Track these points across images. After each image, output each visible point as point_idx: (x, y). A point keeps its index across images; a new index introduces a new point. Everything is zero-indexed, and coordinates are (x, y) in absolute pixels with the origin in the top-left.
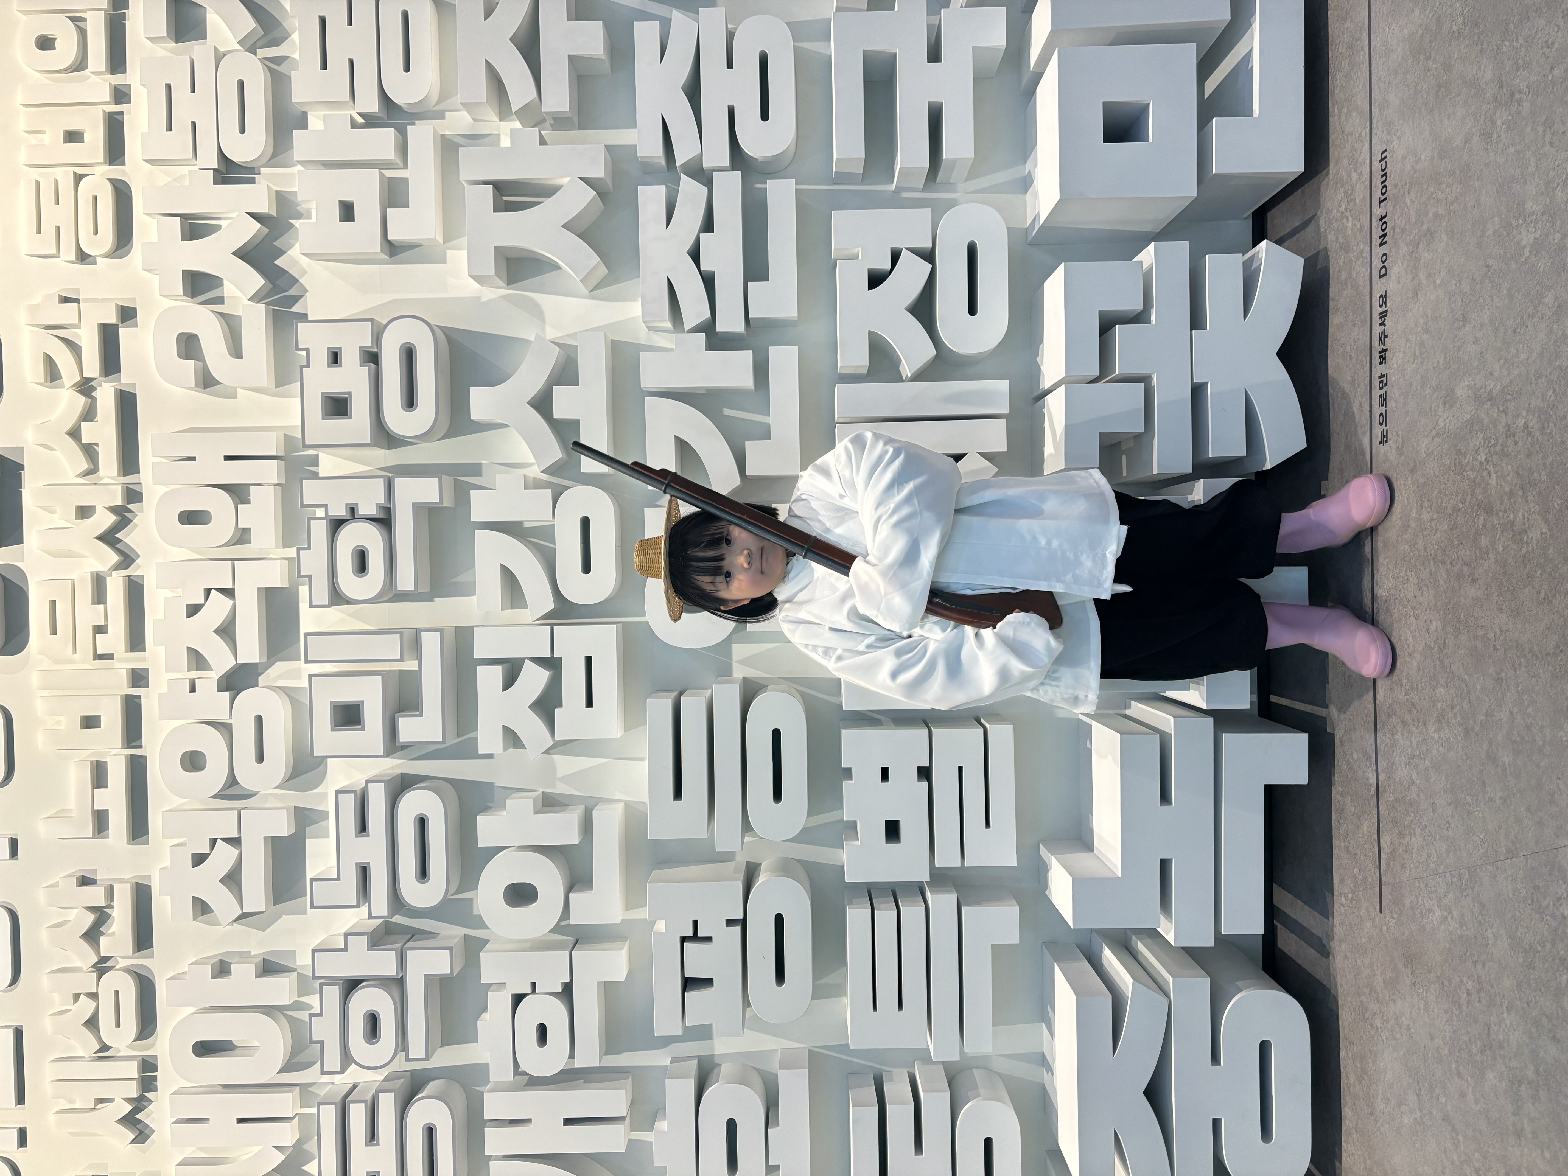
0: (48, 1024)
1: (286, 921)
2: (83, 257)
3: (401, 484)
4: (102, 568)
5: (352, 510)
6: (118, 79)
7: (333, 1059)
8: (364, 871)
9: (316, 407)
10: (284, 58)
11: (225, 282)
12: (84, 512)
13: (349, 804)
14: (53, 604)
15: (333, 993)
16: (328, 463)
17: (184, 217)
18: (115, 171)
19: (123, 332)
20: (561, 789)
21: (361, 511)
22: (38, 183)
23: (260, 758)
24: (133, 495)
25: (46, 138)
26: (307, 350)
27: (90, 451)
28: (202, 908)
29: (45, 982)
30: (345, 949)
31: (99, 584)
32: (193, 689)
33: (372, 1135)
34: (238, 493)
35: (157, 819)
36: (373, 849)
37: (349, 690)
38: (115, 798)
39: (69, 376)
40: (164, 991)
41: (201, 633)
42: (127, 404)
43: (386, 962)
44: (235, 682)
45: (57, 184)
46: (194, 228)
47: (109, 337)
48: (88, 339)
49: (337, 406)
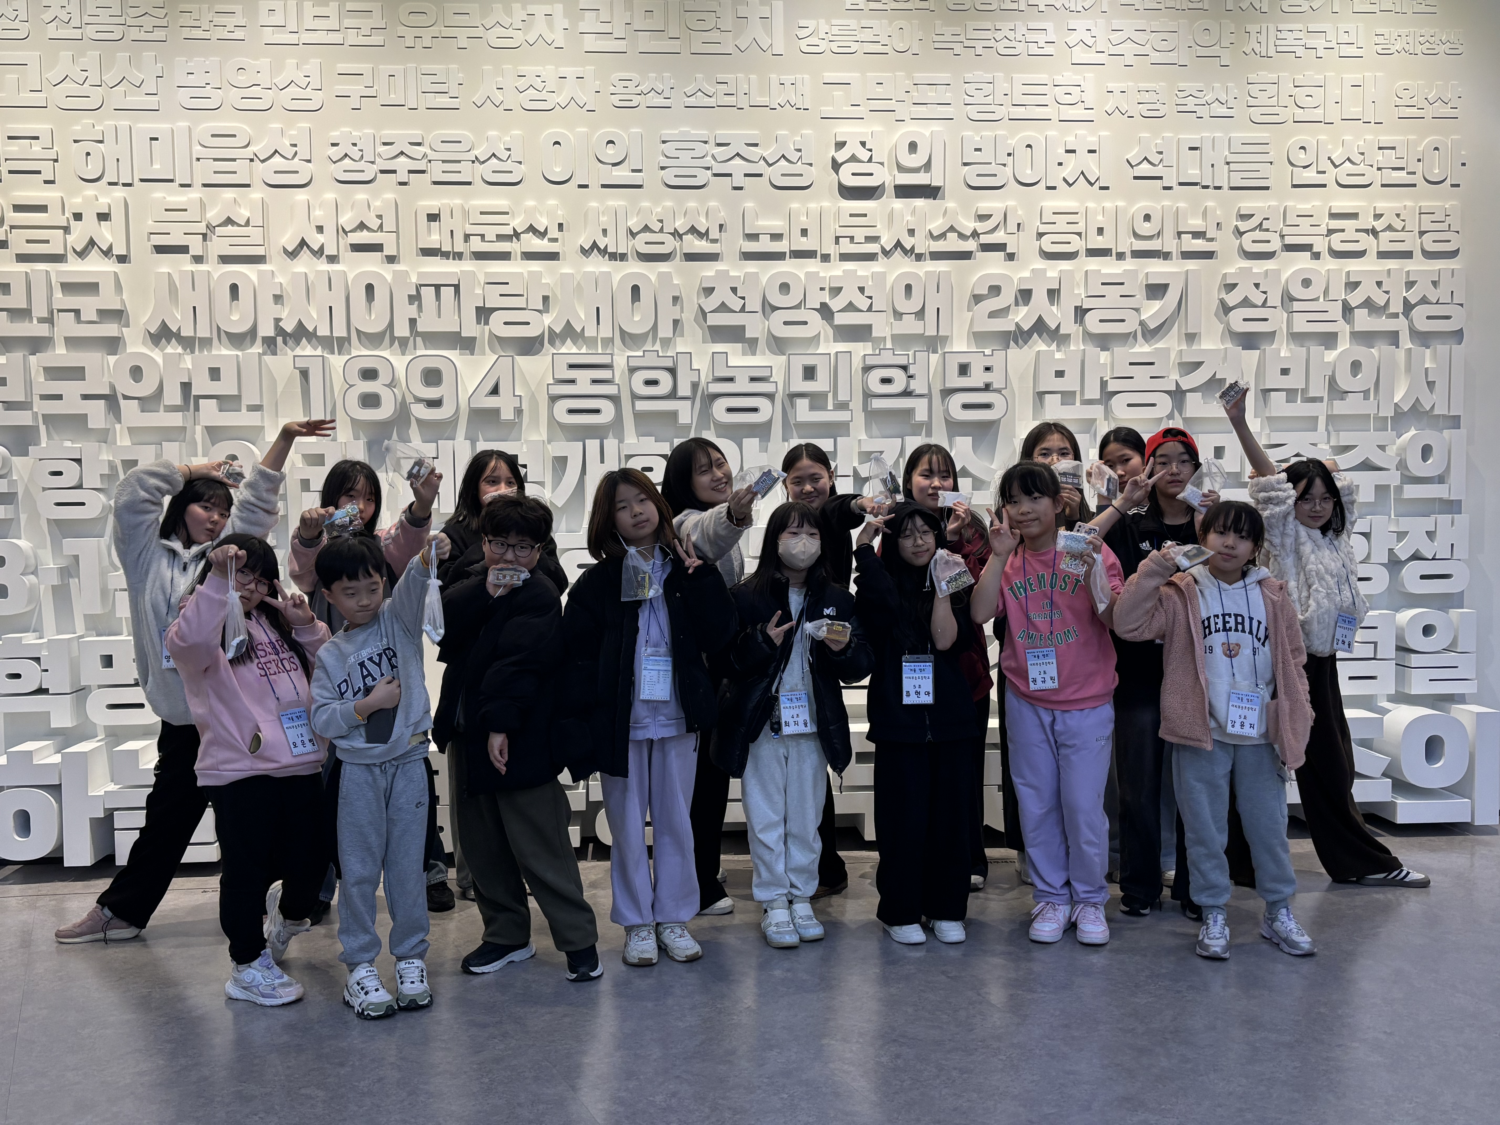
0: (646, 204)
1: (700, 331)
2: (1040, 235)
3: (925, 401)
4: (883, 241)
5: (912, 376)
6: (1128, 254)
7: (630, 362)
8: (731, 380)
9: (964, 360)
10: (1136, 340)
11: (1026, 309)
12: (911, 232)
13: (764, 372)
14: (865, 215)
15: (669, 364)
16: (934, 358)
17: (1059, 290)
18: (1082, 252)
19: (1002, 254)
21: (912, 382)
22: (1077, 213)
23: (786, 323)
24: (919, 257)
25: (1100, 218)
26: (992, 355)
27: (943, 236)
28: (709, 291)
29: (669, 204)
30: (691, 369)
31: (875, 239)
32: (821, 289)
33: (595, 381)
34: (920, 314)
35: (752, 267)
36: (742, 385)
37: (822, 374)
38: (765, 245)
39: (981, 227)
40: (663, 267)
41: (850, 294)
42: (966, 255)
43: (684, 390)
44: (825, 311)
45: (1077, 223)
46: (1053, 294)
47: (1000, 247)
48: (999, 237)
49: (964, 369)
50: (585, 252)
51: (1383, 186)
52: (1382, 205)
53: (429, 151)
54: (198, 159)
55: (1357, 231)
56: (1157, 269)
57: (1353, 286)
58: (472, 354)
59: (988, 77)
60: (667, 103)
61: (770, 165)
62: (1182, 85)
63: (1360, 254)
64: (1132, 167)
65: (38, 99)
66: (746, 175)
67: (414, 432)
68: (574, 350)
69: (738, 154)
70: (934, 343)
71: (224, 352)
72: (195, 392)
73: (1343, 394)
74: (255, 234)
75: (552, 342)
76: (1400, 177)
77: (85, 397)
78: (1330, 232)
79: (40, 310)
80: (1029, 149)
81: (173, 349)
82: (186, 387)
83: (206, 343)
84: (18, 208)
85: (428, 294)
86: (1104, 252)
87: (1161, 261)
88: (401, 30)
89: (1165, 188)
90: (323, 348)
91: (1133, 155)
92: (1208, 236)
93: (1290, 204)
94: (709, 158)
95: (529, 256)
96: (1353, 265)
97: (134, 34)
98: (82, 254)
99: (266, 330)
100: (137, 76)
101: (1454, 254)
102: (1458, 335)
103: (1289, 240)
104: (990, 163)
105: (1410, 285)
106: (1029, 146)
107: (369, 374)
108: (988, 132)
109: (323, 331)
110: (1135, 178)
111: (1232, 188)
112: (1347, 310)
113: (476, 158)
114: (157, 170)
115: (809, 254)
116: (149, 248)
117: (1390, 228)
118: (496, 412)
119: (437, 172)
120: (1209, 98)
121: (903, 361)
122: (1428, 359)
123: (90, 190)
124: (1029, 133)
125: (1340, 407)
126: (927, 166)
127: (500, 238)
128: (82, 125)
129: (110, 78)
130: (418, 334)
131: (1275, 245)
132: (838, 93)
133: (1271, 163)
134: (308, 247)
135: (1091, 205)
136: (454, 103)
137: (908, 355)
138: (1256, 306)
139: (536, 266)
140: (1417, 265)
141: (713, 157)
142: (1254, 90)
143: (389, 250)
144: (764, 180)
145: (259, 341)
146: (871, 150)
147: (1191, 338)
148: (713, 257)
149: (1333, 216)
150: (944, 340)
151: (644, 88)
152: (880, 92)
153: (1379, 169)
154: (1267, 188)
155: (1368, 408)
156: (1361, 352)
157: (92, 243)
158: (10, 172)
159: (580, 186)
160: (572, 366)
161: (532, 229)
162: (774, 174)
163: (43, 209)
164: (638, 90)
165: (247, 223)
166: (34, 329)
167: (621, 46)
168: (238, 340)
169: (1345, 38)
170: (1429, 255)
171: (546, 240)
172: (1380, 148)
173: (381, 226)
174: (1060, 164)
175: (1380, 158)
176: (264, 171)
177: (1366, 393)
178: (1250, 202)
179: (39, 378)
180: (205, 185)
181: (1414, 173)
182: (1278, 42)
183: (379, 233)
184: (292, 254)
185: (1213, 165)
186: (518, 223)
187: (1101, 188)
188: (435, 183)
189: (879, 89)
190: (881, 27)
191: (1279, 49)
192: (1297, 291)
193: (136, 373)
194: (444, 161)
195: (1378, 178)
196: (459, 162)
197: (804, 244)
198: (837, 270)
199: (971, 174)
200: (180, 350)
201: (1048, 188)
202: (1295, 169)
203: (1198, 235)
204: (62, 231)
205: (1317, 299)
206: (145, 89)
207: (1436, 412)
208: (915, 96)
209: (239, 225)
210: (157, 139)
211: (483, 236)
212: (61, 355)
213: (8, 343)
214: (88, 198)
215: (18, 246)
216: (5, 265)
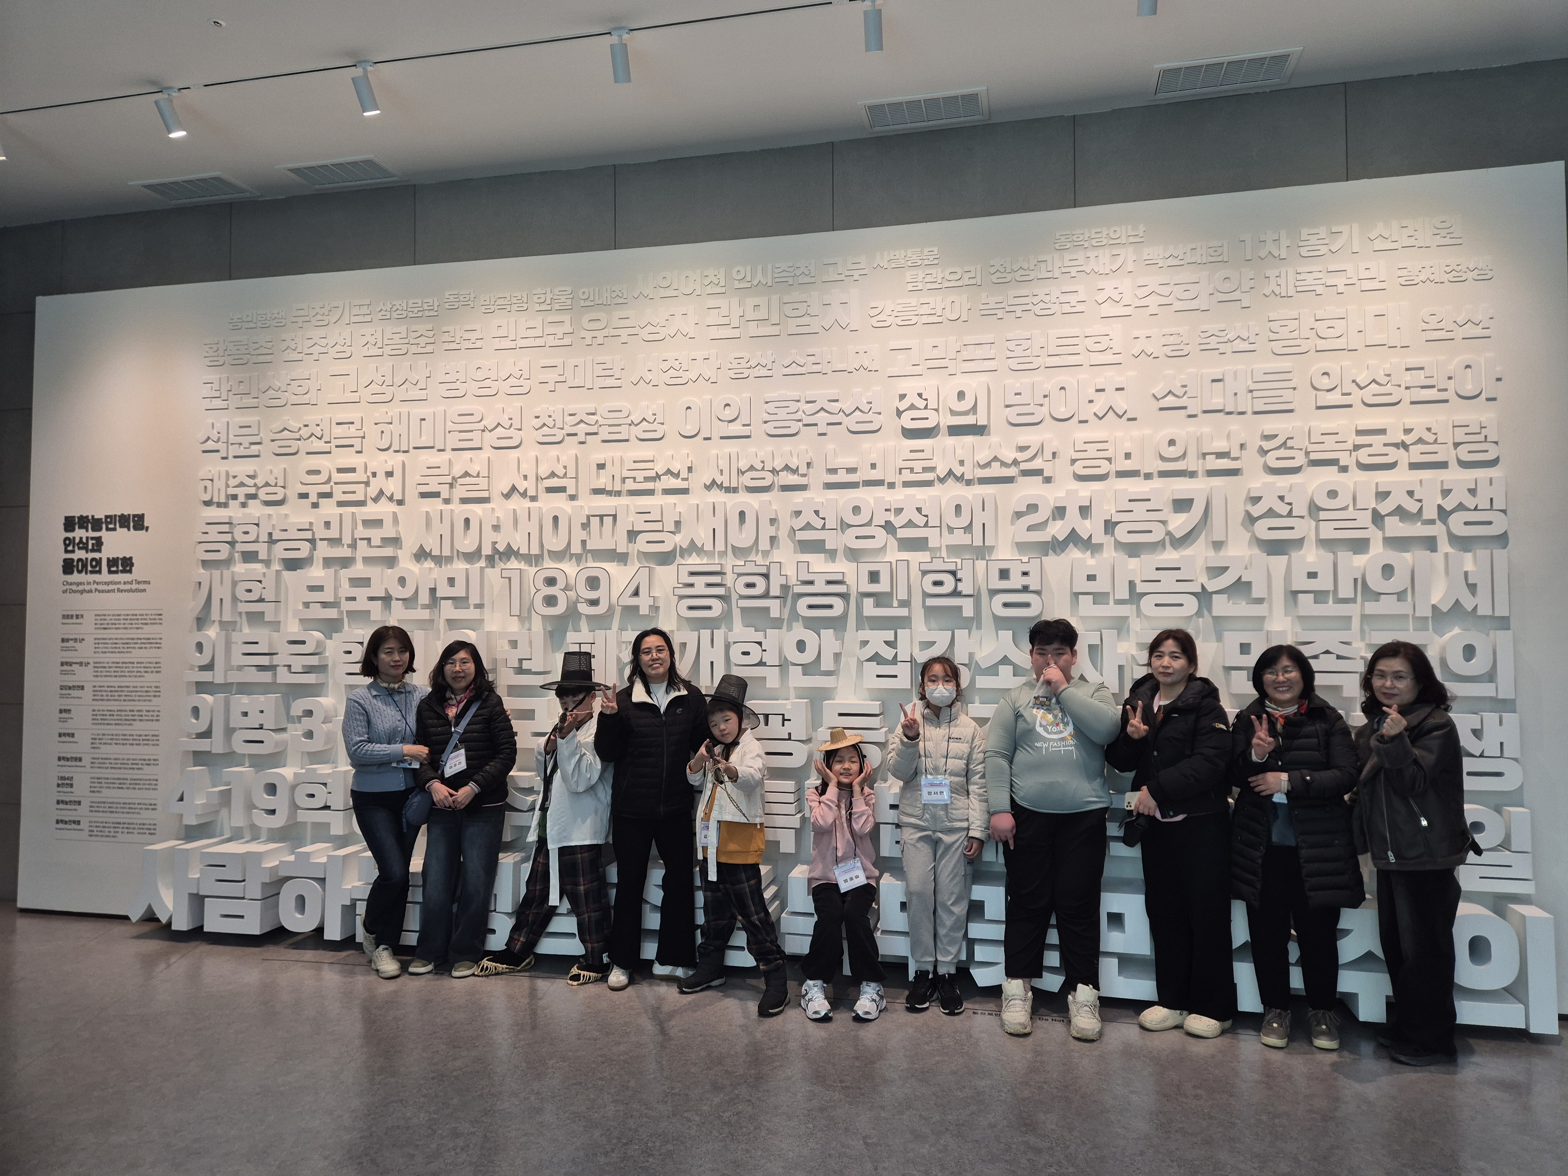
0: (753, 450)
1: (791, 545)
2: (1074, 461)
3: (971, 600)
4: (938, 471)
5: (960, 580)
6: (1156, 475)
7: (737, 570)
8: (811, 583)
9: (1004, 566)
10: (1164, 548)
11: (1062, 521)
13: (839, 577)
14: (923, 451)
15: (764, 570)
16: (981, 565)
17: (1090, 507)
18: (1113, 474)
19: (1040, 478)
20: (843, 659)
21: (959, 584)
22: (1107, 442)
23: (858, 538)
24: (969, 483)
25: (1128, 444)
26: (1029, 562)
27: (988, 465)
28: (798, 513)
29: (769, 449)
30: (781, 575)
31: (930, 469)
32: (886, 510)
33: (709, 585)
34: (968, 529)
35: (833, 494)
36: (820, 586)
37: (885, 577)
38: (842, 477)
39: (1021, 456)
40: (765, 497)
41: (910, 514)
42: (1009, 480)
43: (775, 591)
44: (889, 527)
45: (1107, 450)
46: (1085, 511)
47: (1038, 472)
48: (1037, 464)
49: (1004, 574)
50: (708, 488)
51: (1412, 403)
52: (1409, 422)
53: (600, 419)
54: (449, 432)
55: (1385, 445)
56: (1182, 487)
57: (1383, 495)
58: (626, 565)
59: (1027, 335)
60: (769, 373)
61: (847, 416)
62: (1204, 327)
63: (1392, 466)
64: (1158, 400)
65: (355, 397)
66: (828, 424)
67: (584, 624)
68: (698, 561)
69: (822, 409)
70: (982, 552)
71: (459, 566)
72: (438, 595)
73: (1377, 596)
74: (483, 483)
75: (682, 556)
76: (1431, 394)
77: (371, 599)
78: (1357, 447)
79: (347, 540)
80: (1063, 391)
81: (429, 564)
82: (433, 591)
83: (449, 560)
84: (340, 470)
85: (595, 521)
86: (1134, 474)
87: (1187, 479)
88: (583, 334)
89: (1190, 416)
90: (525, 563)
91: (1159, 389)
92: (1232, 456)
93: (1313, 424)
94: (800, 413)
95: (667, 492)
96: (1383, 478)
97: (414, 349)
98: (376, 500)
99: (487, 550)
100: (414, 377)
101: (1494, 463)
102: (1502, 539)
103: (1313, 456)
104: (1030, 404)
105: (1446, 493)
106: (1062, 388)
107: (551, 581)
108: (1026, 379)
109: (524, 551)
110: (1161, 409)
111: (1256, 413)
112: (1377, 518)
113: (632, 421)
114: (424, 441)
115: (879, 483)
116: (417, 494)
117: (1420, 441)
118: (637, 608)
119: (604, 434)
120: (1231, 336)
121: (952, 567)
122: (1468, 562)
123: (383, 456)
124: (1063, 377)
125: (1371, 608)
126: (974, 409)
127: (647, 479)
128: (380, 413)
129: (398, 380)
130: (590, 551)
131: (1300, 460)
132: (901, 356)
133: (1294, 389)
134: (517, 490)
135: (1119, 434)
136: (618, 383)
137: (956, 562)
138: (1281, 516)
139: (672, 499)
140: (1455, 476)
141: (803, 411)
142: (1275, 326)
143: (571, 491)
144: (843, 427)
145: (483, 558)
146: (926, 400)
147: (1218, 545)
148: (803, 488)
149: (1360, 433)
150: (991, 549)
151: (753, 363)
152: (936, 353)
153: (1407, 388)
154: (1291, 411)
155: (1404, 608)
156: (1393, 557)
157: (381, 492)
158: (337, 446)
159: (705, 439)
160: (692, 574)
161: (669, 472)
162: (850, 422)
163: (353, 470)
164: (748, 365)
165: (478, 476)
166: (343, 552)
167: (736, 333)
168: (471, 557)
169: (1367, 274)
170: (1465, 465)
171: (680, 479)
172: (1407, 369)
173: (566, 473)
174: (1091, 401)
175: (1408, 378)
176: (491, 438)
177: (1401, 596)
178: (1271, 425)
179: (345, 584)
180: (453, 450)
181: (1446, 390)
182: (1298, 284)
183: (565, 479)
184: (507, 496)
185: (1236, 394)
186: (660, 468)
187: (1129, 420)
188: (604, 441)
189: (936, 351)
190: (937, 302)
191: (1299, 289)
192: (1323, 501)
193: (402, 581)
194: (610, 426)
195: (1408, 396)
196: (620, 425)
197: (874, 475)
198: (899, 496)
199: (1011, 414)
200: (432, 565)
201: (1081, 422)
202: (1318, 393)
203: (1220, 455)
204: (363, 485)
205: (1345, 508)
206: (419, 386)
207: (1480, 612)
208: (965, 354)
209: (474, 477)
210: (424, 419)
211: (634, 478)
212: (359, 569)
213: (328, 562)
214: (381, 462)
215: (338, 496)
216: (329, 509)
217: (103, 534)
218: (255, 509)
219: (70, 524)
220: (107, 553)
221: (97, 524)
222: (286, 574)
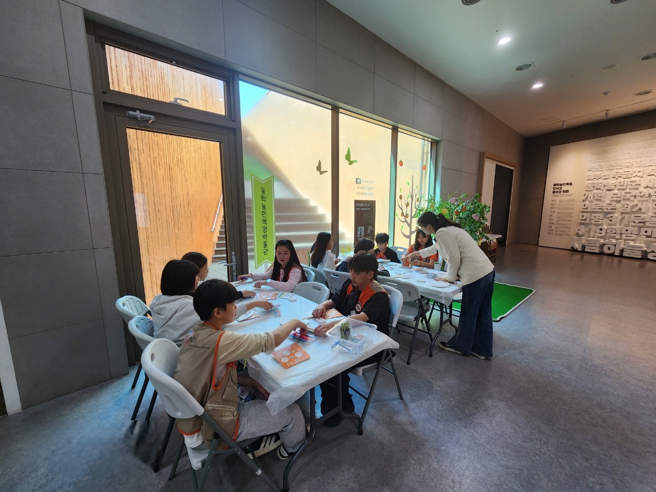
77: (631, 196)
79: (625, 185)
81: (648, 189)
84: (625, 172)
97: (651, 146)
98: (634, 177)
100: (650, 152)
114: (651, 164)
116: (647, 175)
123: (638, 168)
128: (639, 160)
129: (645, 153)
157: (636, 175)
158: (625, 167)
163: (629, 172)
166: (624, 187)
179: (623, 194)
193: (641, 192)
200: (650, 189)
204: (632, 174)
206: (652, 153)
212: (627, 190)
213: (618, 189)
214: (637, 170)
215: (624, 176)
216: (620, 180)
217: (562, 186)
218: (600, 181)
219: (555, 185)
220: (563, 189)
221: (561, 185)
222: (607, 192)
